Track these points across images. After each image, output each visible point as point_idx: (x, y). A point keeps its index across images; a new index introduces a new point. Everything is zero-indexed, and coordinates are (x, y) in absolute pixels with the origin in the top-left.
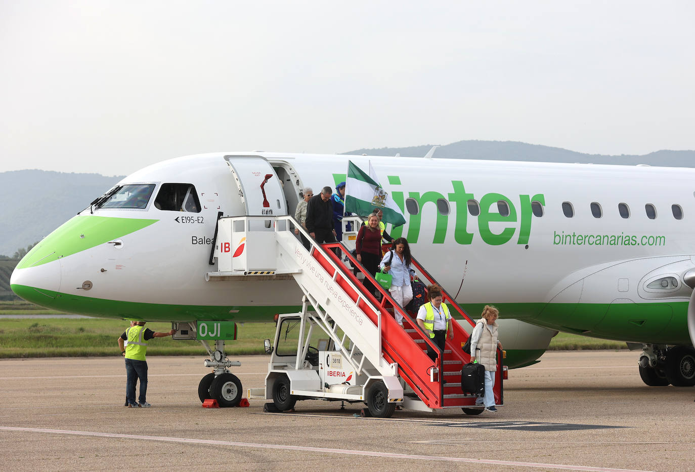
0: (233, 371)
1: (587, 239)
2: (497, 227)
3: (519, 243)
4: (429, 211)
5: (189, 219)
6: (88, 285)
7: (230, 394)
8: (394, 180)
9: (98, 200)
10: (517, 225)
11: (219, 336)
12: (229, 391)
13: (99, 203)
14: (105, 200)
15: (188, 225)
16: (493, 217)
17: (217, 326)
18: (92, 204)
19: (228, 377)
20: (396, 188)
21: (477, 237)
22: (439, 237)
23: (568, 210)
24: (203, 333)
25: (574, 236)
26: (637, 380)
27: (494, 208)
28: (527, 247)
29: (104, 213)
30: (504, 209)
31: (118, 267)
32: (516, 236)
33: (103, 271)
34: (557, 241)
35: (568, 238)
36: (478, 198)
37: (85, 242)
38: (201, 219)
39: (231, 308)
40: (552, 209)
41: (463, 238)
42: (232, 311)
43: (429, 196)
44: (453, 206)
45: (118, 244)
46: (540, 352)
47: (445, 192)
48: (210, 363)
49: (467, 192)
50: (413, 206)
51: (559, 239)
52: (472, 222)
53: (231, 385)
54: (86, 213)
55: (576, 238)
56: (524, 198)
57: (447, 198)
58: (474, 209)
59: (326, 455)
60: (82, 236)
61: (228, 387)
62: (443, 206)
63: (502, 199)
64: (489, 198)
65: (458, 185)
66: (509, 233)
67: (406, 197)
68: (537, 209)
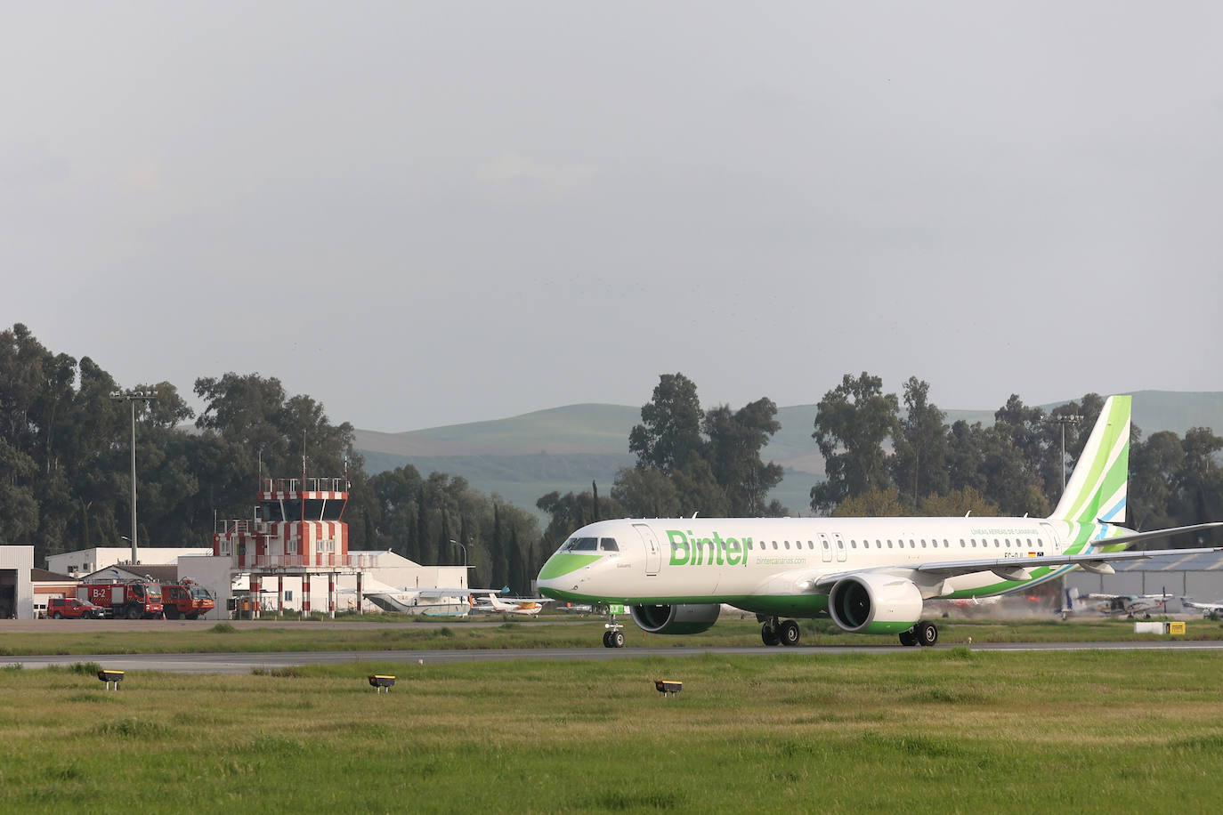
1: (771, 561)
2: (734, 556)
3: (743, 564)
4: (706, 547)
5: (614, 555)
6: (576, 588)
7: (620, 641)
10: (741, 555)
15: (614, 558)
16: (732, 551)
20: (692, 536)
21: (726, 562)
22: (711, 562)
23: (763, 546)
24: (611, 611)
25: (766, 559)
27: (732, 546)
28: (745, 566)
30: (736, 544)
31: (589, 579)
32: (742, 559)
33: (582, 581)
35: (763, 561)
36: (725, 540)
38: (618, 555)
40: (756, 545)
41: (720, 562)
43: (705, 540)
44: (715, 544)
45: (588, 568)
47: (712, 538)
49: (720, 538)
50: (700, 545)
51: (759, 561)
52: (724, 553)
53: (621, 637)
55: (766, 561)
56: (744, 540)
57: (713, 541)
58: (724, 547)
61: (619, 638)
62: (711, 544)
63: (735, 541)
64: (730, 540)
65: (716, 533)
66: (739, 559)
67: (697, 541)
68: (750, 545)
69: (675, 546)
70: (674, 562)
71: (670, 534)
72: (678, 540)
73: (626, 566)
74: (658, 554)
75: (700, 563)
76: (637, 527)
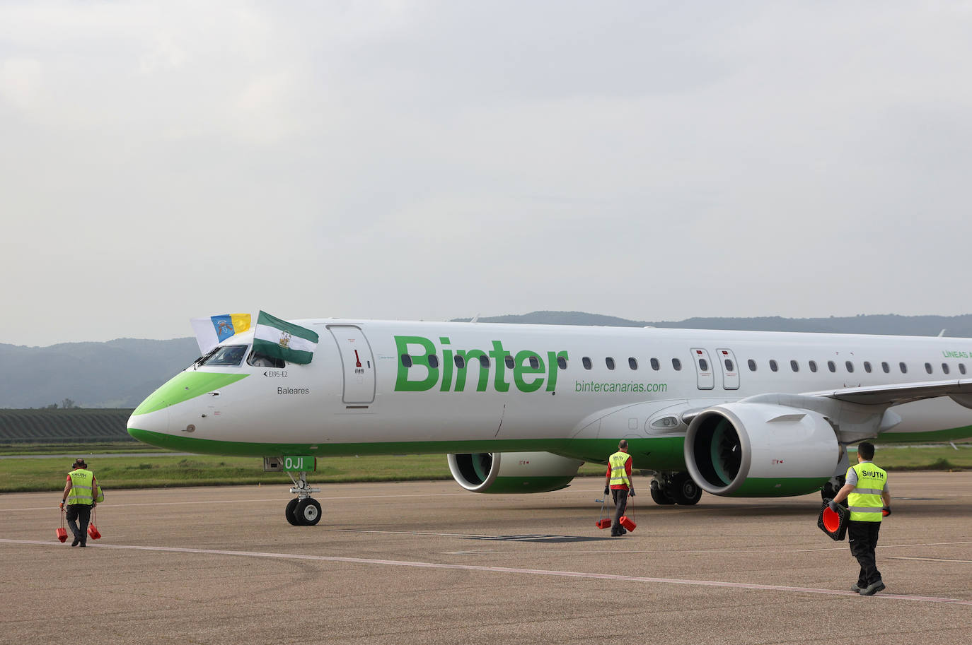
0: (313, 496)
1: (603, 386)
2: (529, 378)
3: (547, 390)
4: (473, 365)
5: (275, 374)
6: (191, 428)
7: (312, 516)
8: (445, 341)
9: (201, 358)
10: (545, 376)
11: (301, 467)
12: (310, 513)
13: (202, 361)
14: (207, 358)
15: (274, 378)
16: (526, 370)
17: (300, 460)
18: (196, 362)
19: (309, 501)
20: (446, 347)
21: (513, 386)
22: (482, 386)
23: (587, 363)
24: (289, 466)
25: (592, 384)
26: (650, 500)
27: (526, 363)
28: (554, 394)
29: (205, 369)
30: (535, 362)
31: (216, 413)
32: (545, 385)
33: (203, 416)
34: (578, 389)
35: (588, 386)
36: (513, 355)
37: (188, 393)
38: (285, 373)
39: (311, 445)
40: (574, 363)
41: (501, 386)
42: (311, 448)
43: (473, 353)
44: (493, 361)
45: (216, 394)
46: (570, 479)
47: (487, 349)
48: (295, 490)
49: (504, 350)
51: (580, 387)
52: (509, 374)
53: (312, 508)
54: (191, 369)
55: (594, 386)
56: (551, 354)
57: (488, 355)
58: (510, 362)
59: (366, 565)
60: (187, 388)
61: (310, 510)
62: (484, 361)
63: (534, 355)
64: (522, 355)
65: (497, 344)
66: (538, 382)
67: (455, 354)
68: (562, 362)
69: (406, 360)
70: (403, 384)
71: (401, 341)
72: (415, 350)
73: (297, 391)
74: (368, 372)
75: (460, 386)
76: (332, 329)
